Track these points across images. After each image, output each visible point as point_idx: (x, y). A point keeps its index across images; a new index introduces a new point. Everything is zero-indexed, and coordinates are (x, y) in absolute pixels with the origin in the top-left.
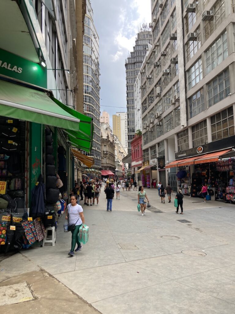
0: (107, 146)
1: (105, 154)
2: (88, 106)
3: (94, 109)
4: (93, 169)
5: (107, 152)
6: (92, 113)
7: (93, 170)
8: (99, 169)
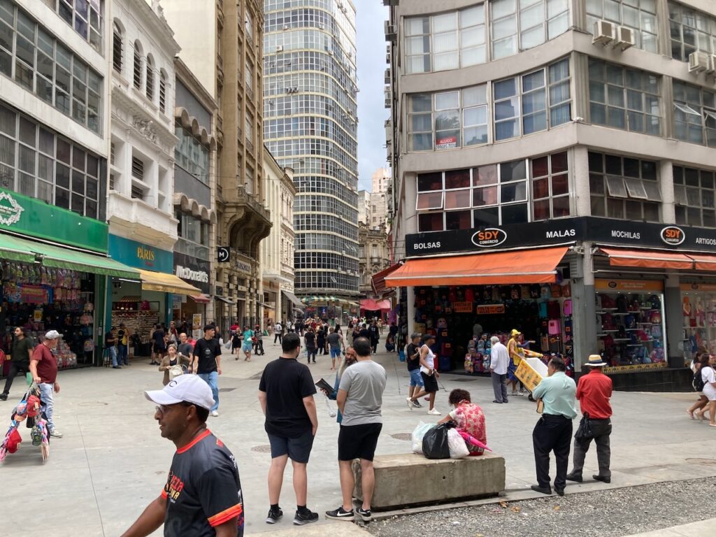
0: (380, 246)
1: (375, 264)
2: (322, 161)
3: (338, 168)
4: (334, 296)
5: (379, 258)
6: (332, 177)
7: (333, 298)
8: (352, 296)
